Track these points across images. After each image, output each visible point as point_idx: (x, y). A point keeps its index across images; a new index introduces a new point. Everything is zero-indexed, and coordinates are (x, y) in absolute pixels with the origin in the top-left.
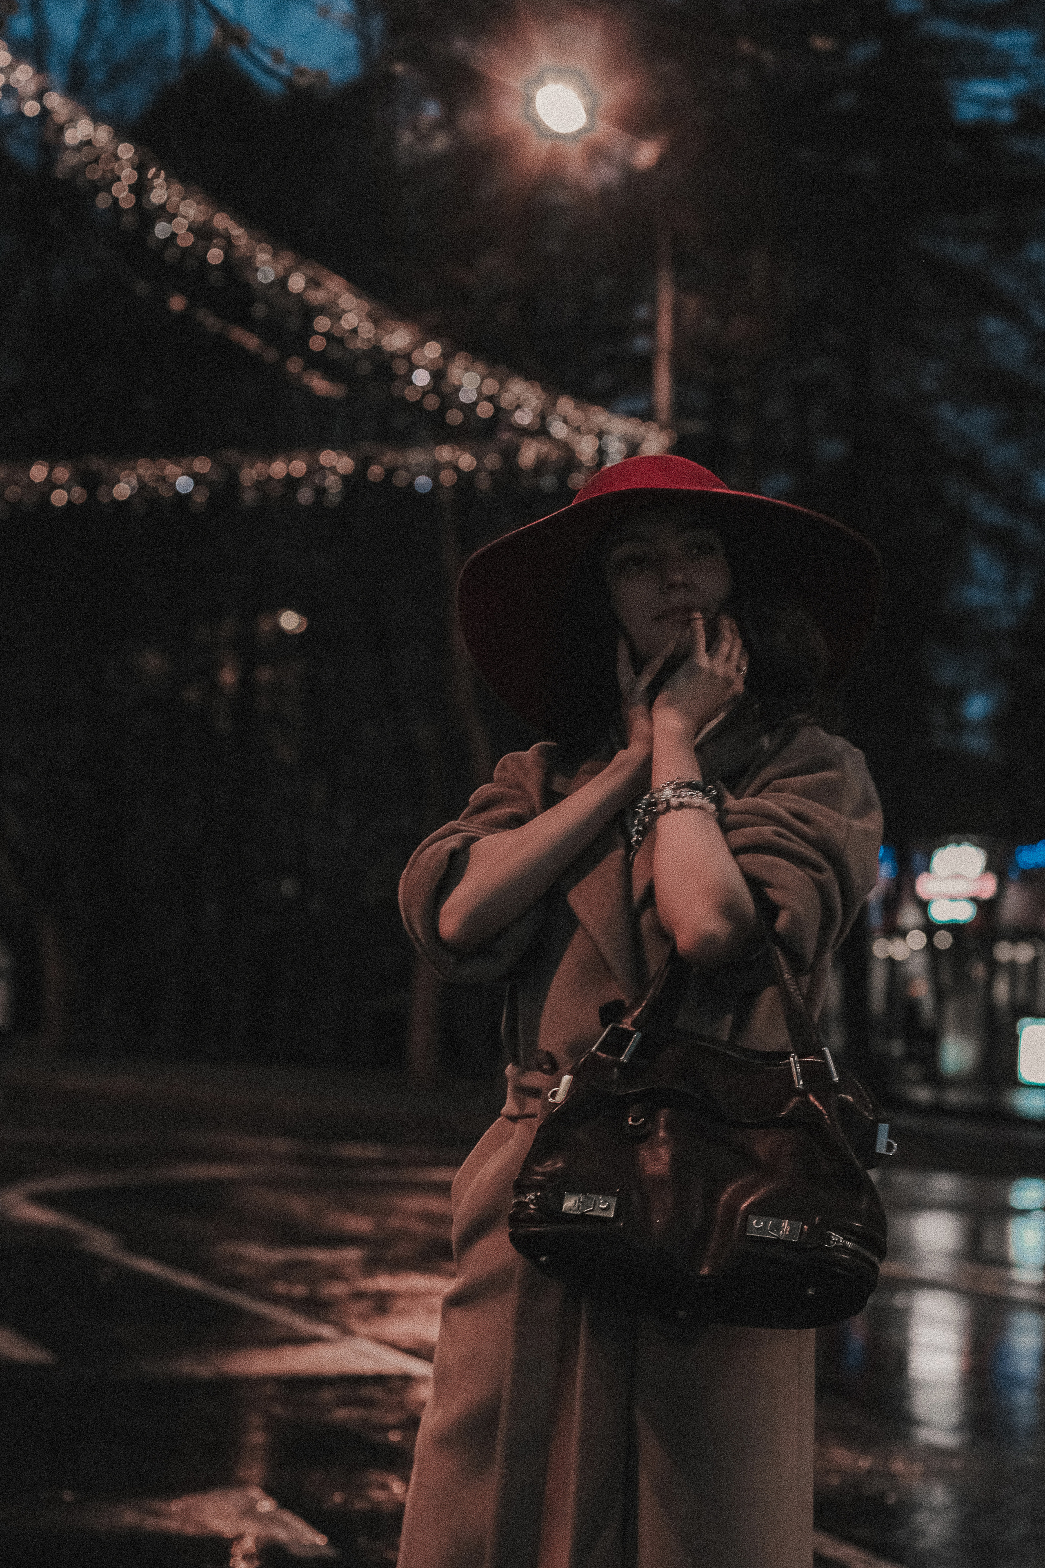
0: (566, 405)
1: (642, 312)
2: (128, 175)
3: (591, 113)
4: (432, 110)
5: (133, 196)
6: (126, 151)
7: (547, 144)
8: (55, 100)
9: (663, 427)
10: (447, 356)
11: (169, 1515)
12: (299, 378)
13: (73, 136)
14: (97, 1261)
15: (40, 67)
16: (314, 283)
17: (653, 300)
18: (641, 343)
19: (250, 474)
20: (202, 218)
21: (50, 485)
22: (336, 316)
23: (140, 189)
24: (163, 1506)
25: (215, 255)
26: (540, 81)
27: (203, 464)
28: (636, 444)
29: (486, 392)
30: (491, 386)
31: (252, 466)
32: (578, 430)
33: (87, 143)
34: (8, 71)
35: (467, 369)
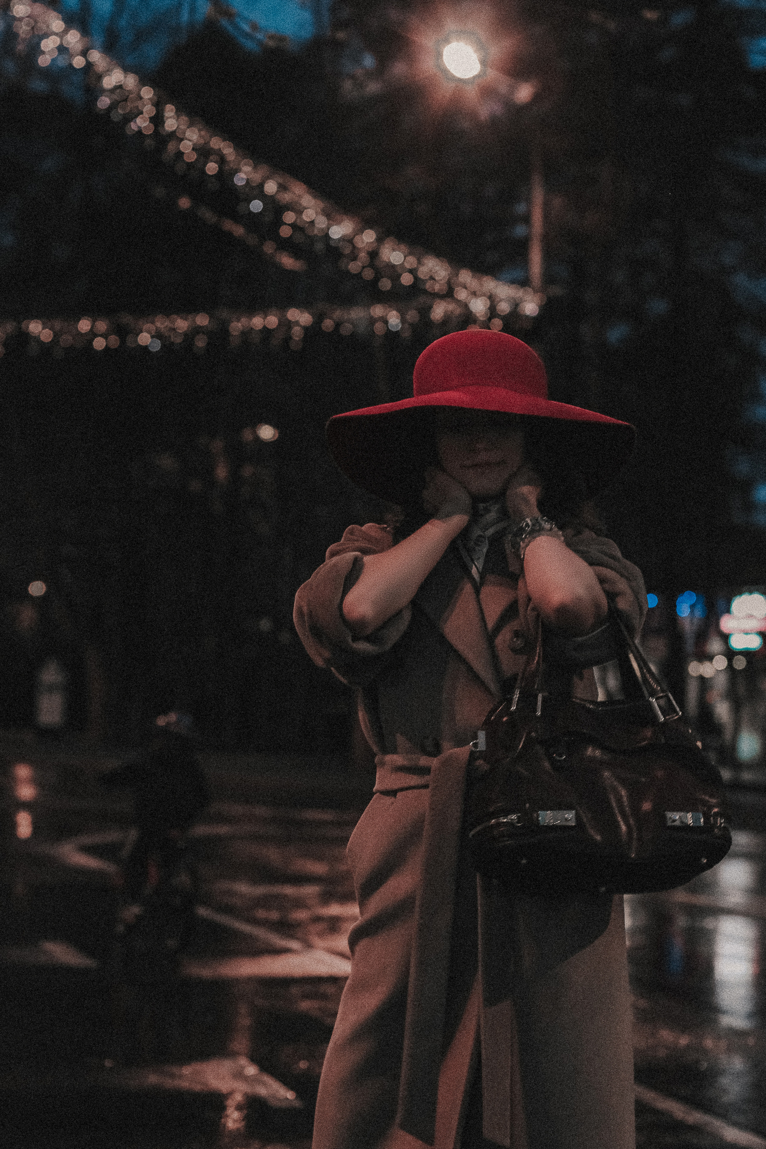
0: (465, 276)
1: (521, 208)
2: (149, 110)
3: (483, 62)
4: (369, 61)
5: (152, 125)
6: (147, 93)
7: (452, 86)
8: (96, 56)
9: (535, 291)
10: (380, 240)
11: (182, 1077)
12: (272, 257)
13: (110, 81)
15: (85, 31)
16: (283, 188)
17: (529, 201)
18: (520, 230)
19: (237, 326)
20: (202, 141)
21: (93, 334)
22: (299, 212)
23: (158, 120)
24: (175, 1070)
25: (212, 168)
26: (447, 41)
27: (202, 320)
28: (516, 305)
29: (408, 266)
30: (411, 262)
31: (238, 320)
32: (474, 294)
33: (119, 87)
34: (62, 35)
35: (394, 250)
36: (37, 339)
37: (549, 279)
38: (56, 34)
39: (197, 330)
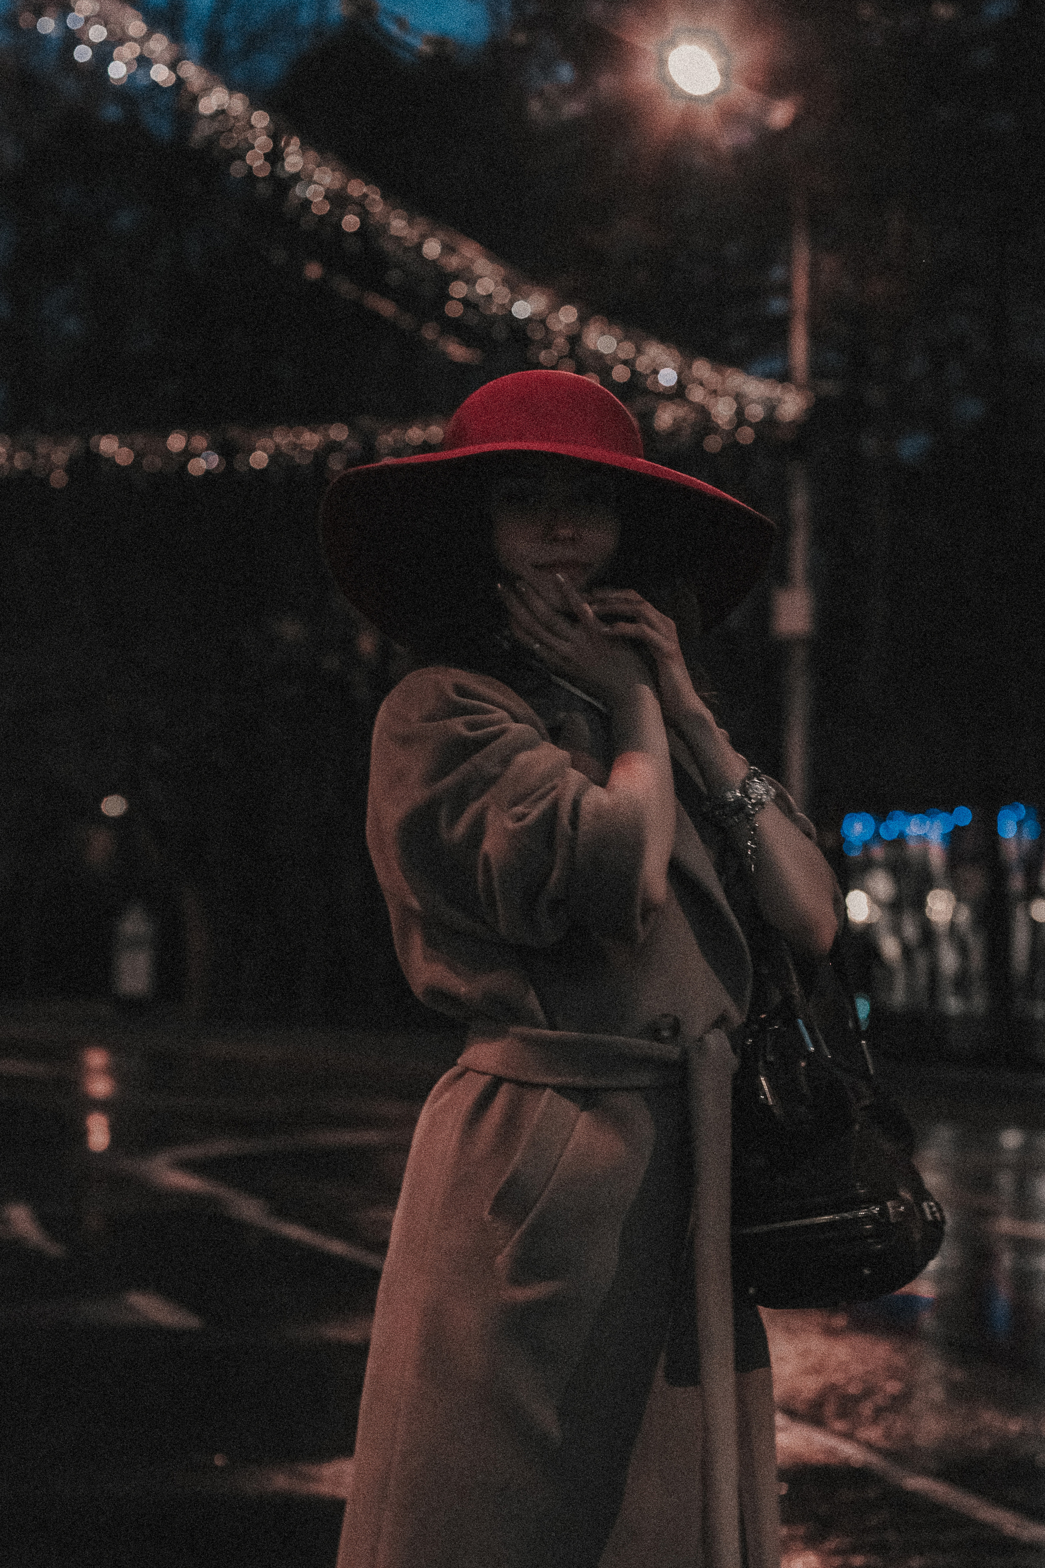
0: (702, 369)
1: (777, 273)
2: (262, 142)
3: (725, 73)
4: (566, 73)
5: (268, 164)
6: (261, 119)
7: (681, 105)
8: (190, 71)
9: (799, 387)
10: (583, 320)
11: (318, 1480)
12: (434, 343)
13: (209, 104)
14: (241, 1227)
15: (175, 37)
16: (449, 249)
17: (788, 263)
18: (777, 305)
19: (386, 439)
20: (337, 185)
21: (188, 454)
22: (471, 280)
23: (275, 157)
24: (313, 1470)
25: (351, 222)
26: (673, 43)
27: (339, 433)
28: (771, 407)
29: (622, 355)
30: (627, 350)
31: (388, 431)
32: (714, 393)
33: (221, 112)
34: (142, 41)
35: (603, 334)
36: (110, 461)
37: (817, 372)
38: (135, 40)
39: (331, 447)
